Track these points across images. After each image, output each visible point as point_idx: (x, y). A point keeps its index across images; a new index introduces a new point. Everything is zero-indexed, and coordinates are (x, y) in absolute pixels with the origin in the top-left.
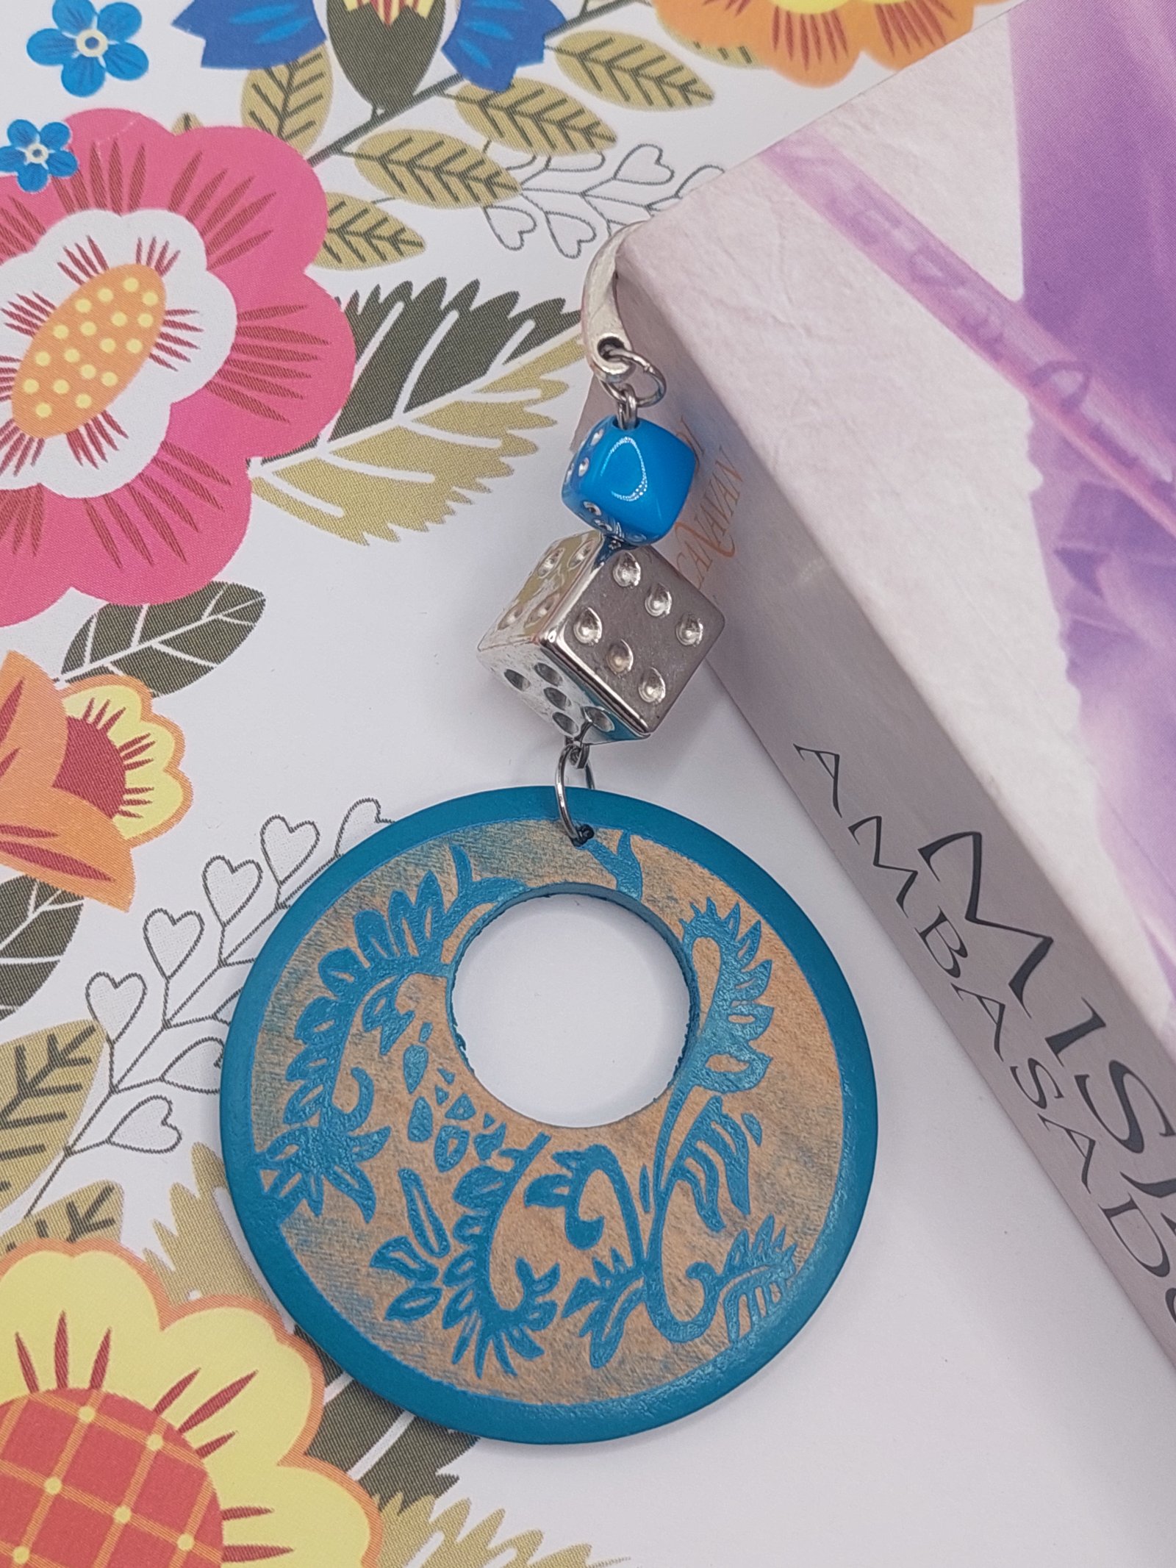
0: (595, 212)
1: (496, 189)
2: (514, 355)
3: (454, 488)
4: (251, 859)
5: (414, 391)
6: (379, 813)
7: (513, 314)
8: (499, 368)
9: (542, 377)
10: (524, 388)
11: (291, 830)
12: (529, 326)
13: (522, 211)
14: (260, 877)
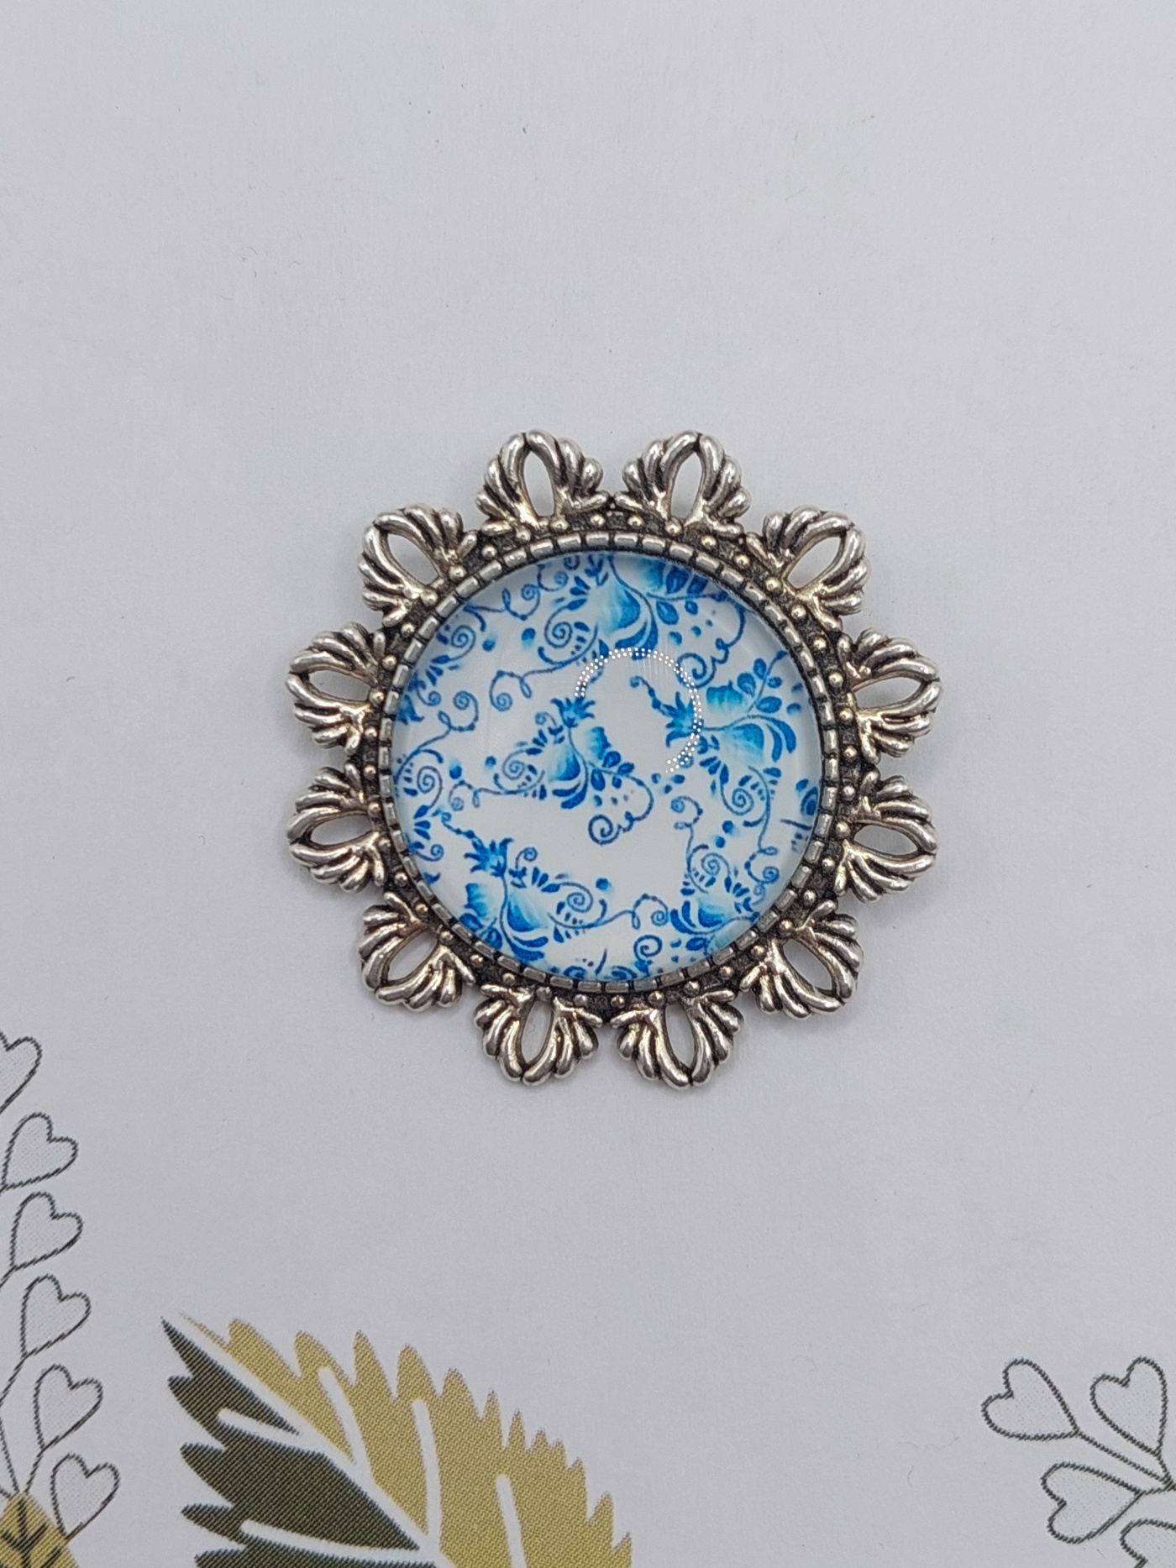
0: (17, 1378)
1: (31, 1532)
2: (280, 1423)
3: (505, 1443)
4: (1119, 1543)
5: (382, 1546)
6: (999, 1396)
7: (217, 1445)
8: (307, 1439)
9: (298, 1373)
10: (322, 1393)
11: (1062, 1504)
12: (227, 1417)
13: (53, 1482)
14: (1140, 1523)
